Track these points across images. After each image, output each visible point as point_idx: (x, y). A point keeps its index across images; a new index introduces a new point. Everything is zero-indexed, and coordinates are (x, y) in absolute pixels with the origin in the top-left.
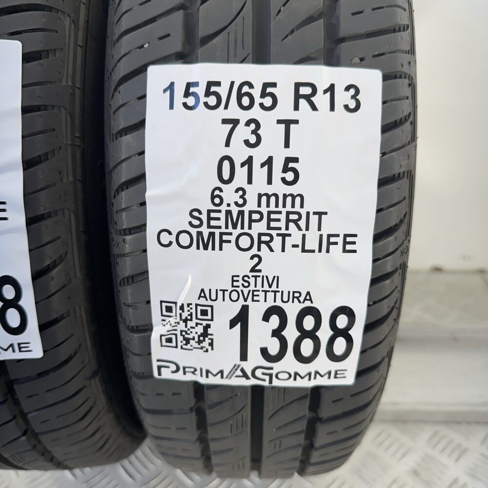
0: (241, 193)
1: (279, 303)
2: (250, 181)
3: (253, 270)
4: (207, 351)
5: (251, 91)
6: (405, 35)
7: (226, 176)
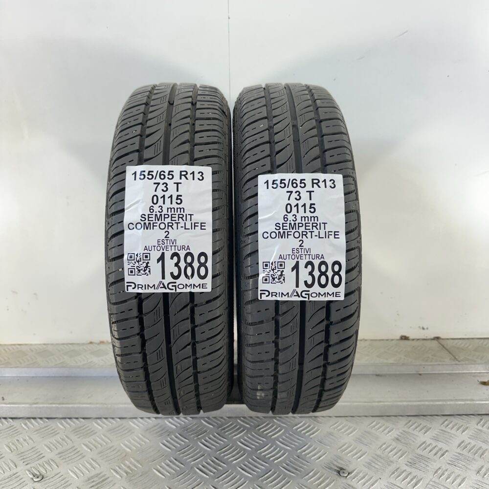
0: (294, 216)
1: (311, 260)
2: (298, 212)
3: (300, 246)
4: (282, 283)
5: (296, 182)
6: (350, 163)
7: (289, 211)
